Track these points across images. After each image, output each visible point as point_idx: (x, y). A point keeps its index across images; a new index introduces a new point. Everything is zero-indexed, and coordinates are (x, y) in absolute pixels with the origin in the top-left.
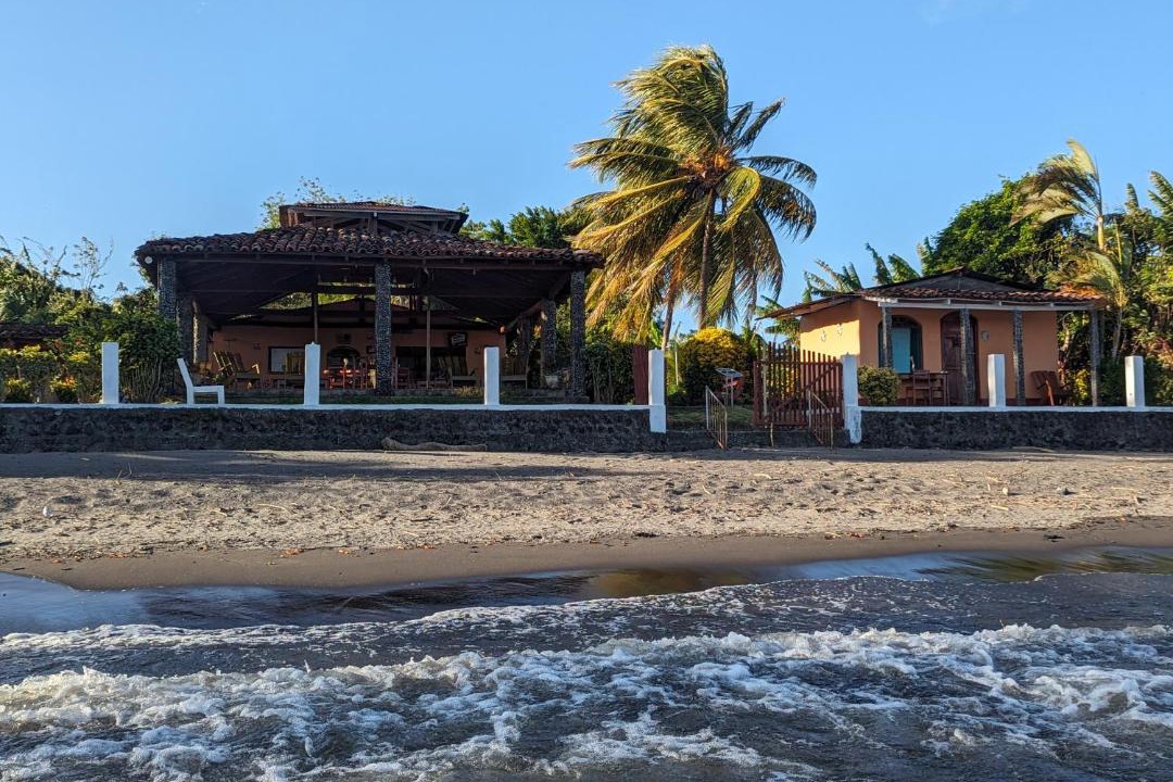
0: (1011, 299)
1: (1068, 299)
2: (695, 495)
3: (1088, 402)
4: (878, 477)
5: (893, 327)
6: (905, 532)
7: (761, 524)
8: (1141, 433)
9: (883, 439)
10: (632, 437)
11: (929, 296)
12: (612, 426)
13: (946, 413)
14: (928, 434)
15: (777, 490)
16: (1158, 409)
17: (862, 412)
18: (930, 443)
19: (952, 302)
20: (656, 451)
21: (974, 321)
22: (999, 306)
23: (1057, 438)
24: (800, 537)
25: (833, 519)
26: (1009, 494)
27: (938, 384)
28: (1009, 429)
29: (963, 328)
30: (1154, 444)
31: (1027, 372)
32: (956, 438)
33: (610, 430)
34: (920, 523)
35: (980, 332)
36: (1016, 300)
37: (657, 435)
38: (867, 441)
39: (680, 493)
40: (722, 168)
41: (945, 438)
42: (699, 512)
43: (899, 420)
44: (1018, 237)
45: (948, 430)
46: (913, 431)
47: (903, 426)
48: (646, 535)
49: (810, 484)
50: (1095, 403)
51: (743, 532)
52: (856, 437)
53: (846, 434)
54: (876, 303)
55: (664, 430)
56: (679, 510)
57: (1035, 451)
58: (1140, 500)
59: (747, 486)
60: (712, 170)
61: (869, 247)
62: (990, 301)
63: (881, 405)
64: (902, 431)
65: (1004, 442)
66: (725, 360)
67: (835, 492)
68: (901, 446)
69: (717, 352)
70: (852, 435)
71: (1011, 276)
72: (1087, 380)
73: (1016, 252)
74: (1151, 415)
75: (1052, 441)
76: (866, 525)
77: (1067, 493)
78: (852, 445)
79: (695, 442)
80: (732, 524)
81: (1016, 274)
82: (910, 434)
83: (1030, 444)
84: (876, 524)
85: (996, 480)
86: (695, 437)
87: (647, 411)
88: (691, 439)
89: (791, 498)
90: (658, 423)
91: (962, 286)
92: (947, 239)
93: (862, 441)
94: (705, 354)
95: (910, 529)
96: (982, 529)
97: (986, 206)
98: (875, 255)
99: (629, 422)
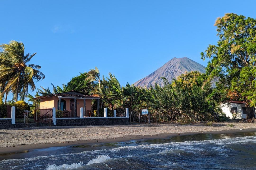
0: (84, 97)
1: (93, 97)
2: (29, 137)
3: (97, 116)
4: (63, 132)
5: (61, 101)
6: (72, 141)
7: (45, 141)
8: (107, 122)
9: (61, 124)
10: (8, 125)
11: (68, 96)
12: (3, 123)
13: (72, 119)
14: (69, 123)
15: (45, 135)
16: (110, 117)
17: (56, 119)
18: (69, 125)
19: (73, 97)
20: (13, 128)
21: (76, 101)
22: (81, 98)
23: (92, 123)
24: (54, 143)
25: (58, 140)
26: (88, 134)
27: (69, 113)
28: (84, 122)
29: (75, 102)
30: (109, 124)
31: (86, 110)
32: (74, 124)
33: (2, 124)
34: (74, 140)
35: (77, 103)
36: (85, 97)
37: (13, 125)
38: (57, 125)
39: (26, 136)
40: (23, 66)
41: (72, 124)
42: (32, 140)
43: (63, 120)
44: (83, 84)
45: (73, 122)
46: (66, 122)
47: (64, 121)
48: (24, 145)
49: (51, 133)
50: (98, 117)
51: (42, 143)
52: (55, 124)
53: (53, 124)
54: (58, 97)
55: (15, 124)
56: (28, 140)
57: (89, 126)
58: (109, 134)
59: (39, 134)
60: (20, 67)
61: (52, 84)
62: (80, 97)
63: (59, 117)
64: (64, 122)
65: (83, 124)
66: (23, 108)
67: (56, 135)
68: (64, 126)
69: (21, 106)
70: (54, 124)
71: (82, 92)
72: (97, 112)
73: (83, 87)
74: (108, 119)
75: (92, 124)
76: (64, 140)
77: (97, 133)
78: (54, 126)
79: (21, 126)
80: (40, 142)
81: (83, 91)
82: (66, 123)
83: (88, 124)
84: (66, 140)
85: (85, 131)
86: (22, 125)
87: (11, 120)
88: (21, 125)
89: (48, 136)
90: (13, 122)
91: (74, 94)
92: (69, 84)
93: (56, 125)
94: (18, 107)
95: (73, 141)
96: (85, 140)
97: (78, 78)
98: (53, 86)
99: (7, 122)
